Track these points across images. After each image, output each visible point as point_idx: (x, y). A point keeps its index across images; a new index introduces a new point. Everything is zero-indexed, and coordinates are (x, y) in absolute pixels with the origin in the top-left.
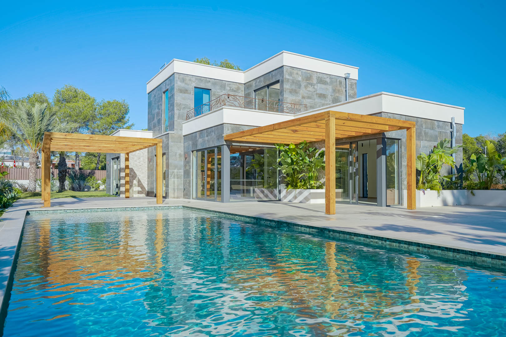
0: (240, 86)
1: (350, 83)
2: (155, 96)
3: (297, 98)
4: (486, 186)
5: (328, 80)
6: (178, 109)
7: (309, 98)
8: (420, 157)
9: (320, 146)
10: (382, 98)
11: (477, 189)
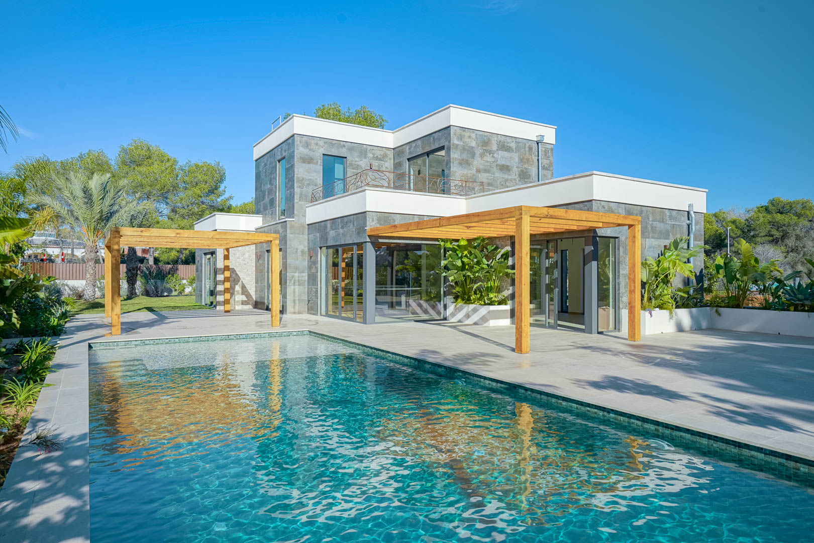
0: (388, 152)
1: (544, 149)
2: (265, 165)
3: (470, 172)
4: (737, 303)
5: (513, 145)
6: (300, 187)
7: (486, 171)
8: (646, 263)
9: (503, 243)
10: (592, 180)
11: (724, 307)
